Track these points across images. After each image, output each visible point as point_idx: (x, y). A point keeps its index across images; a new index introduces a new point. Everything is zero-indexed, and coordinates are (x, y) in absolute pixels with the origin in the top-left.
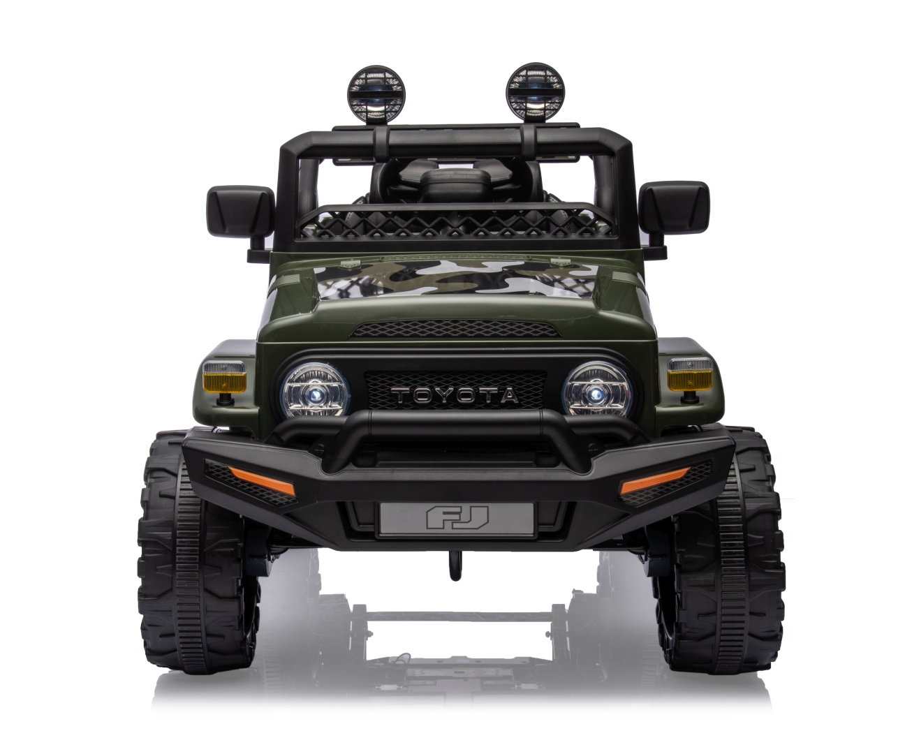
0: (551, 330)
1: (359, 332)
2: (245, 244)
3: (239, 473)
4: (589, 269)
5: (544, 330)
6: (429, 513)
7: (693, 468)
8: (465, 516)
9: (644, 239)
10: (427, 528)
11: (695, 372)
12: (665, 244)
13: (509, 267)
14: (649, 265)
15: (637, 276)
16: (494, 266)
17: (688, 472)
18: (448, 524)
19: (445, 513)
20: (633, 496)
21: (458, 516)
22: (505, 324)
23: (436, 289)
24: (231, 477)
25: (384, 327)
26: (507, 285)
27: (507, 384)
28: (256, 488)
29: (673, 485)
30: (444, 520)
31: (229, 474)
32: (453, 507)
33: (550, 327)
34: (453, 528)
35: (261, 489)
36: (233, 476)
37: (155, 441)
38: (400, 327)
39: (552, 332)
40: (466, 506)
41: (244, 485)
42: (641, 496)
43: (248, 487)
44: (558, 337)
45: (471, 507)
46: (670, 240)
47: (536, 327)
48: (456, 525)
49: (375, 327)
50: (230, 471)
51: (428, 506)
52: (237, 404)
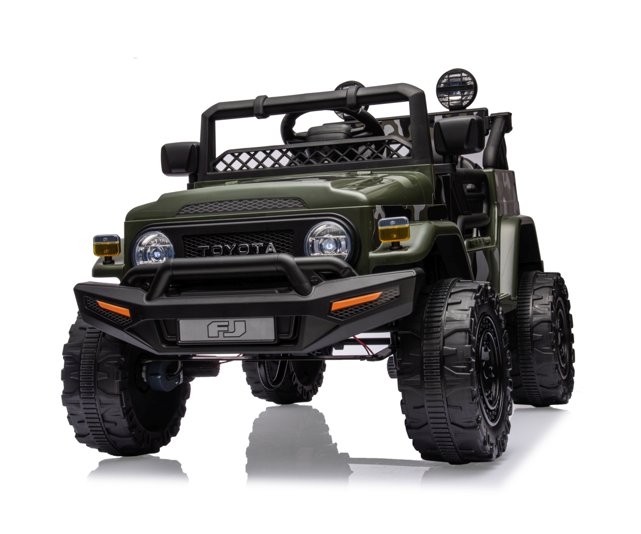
1: (183, 211)
3: (102, 304)
5: (295, 203)
6: (209, 326)
7: (385, 292)
8: (231, 328)
10: (209, 337)
11: (396, 227)
17: (381, 295)
18: (221, 334)
19: (219, 326)
20: (340, 312)
21: (227, 328)
22: (271, 201)
25: (197, 207)
27: (270, 241)
28: (110, 314)
29: (370, 305)
30: (218, 331)
32: (223, 322)
33: (300, 201)
34: (224, 337)
35: (113, 314)
36: (99, 306)
38: (207, 206)
39: (300, 204)
40: (231, 321)
41: (105, 312)
42: (346, 312)
43: (107, 313)
44: (304, 207)
45: (234, 321)
47: (290, 201)
48: (226, 335)
49: (192, 207)
50: (97, 304)
51: (208, 321)
52: (116, 263)
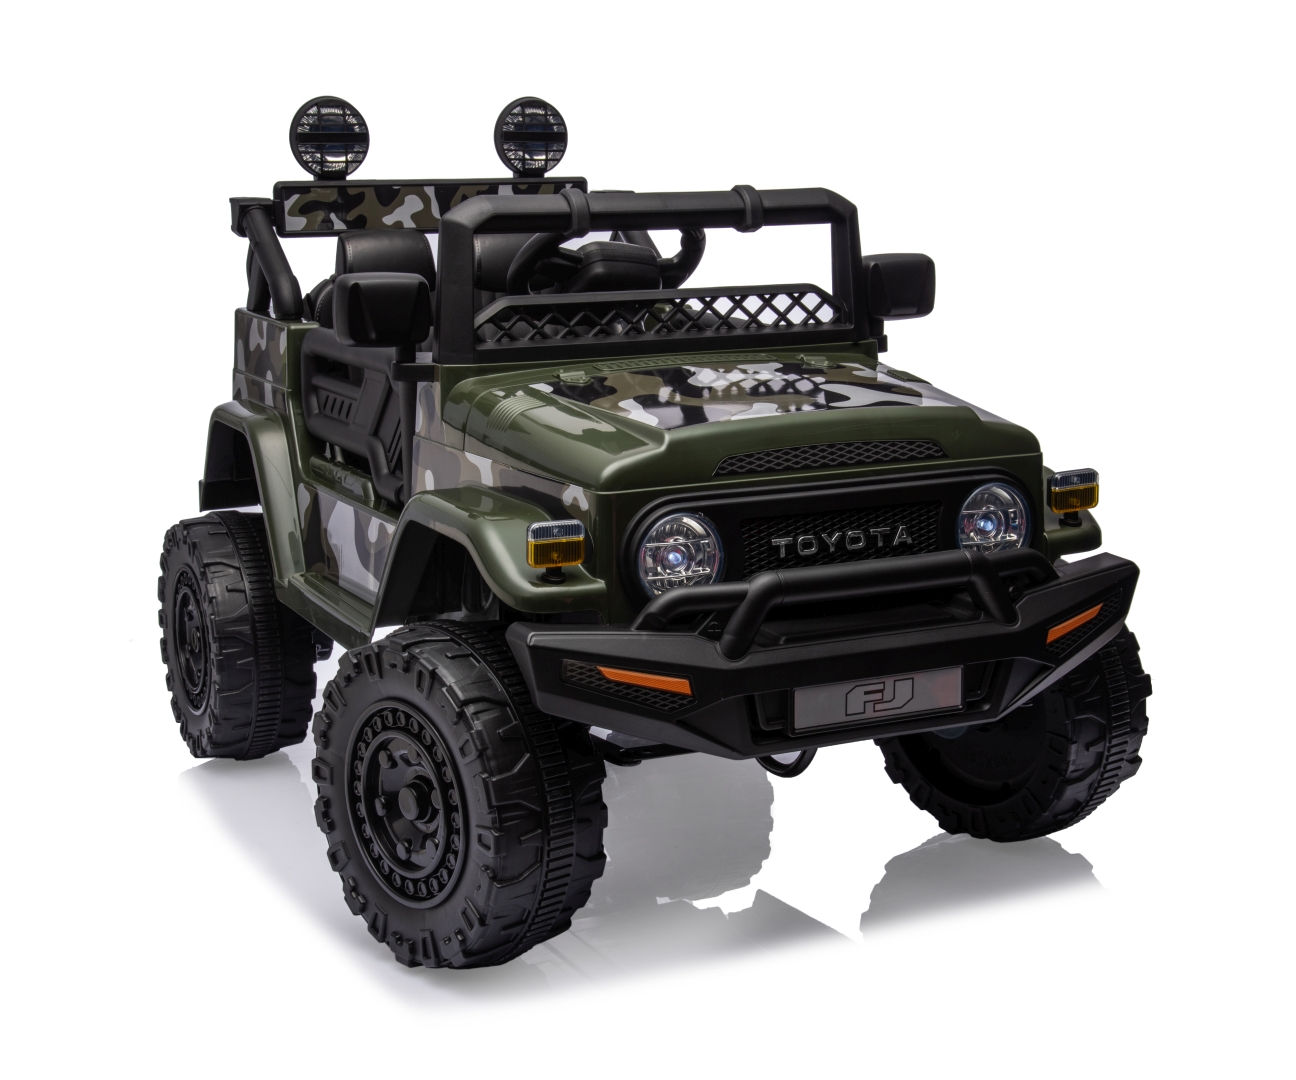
0: (936, 448)
1: (724, 469)
3: (610, 673)
5: (929, 449)
6: (848, 695)
7: (1105, 603)
8: (888, 695)
11: (1081, 488)
12: (885, 332)
17: (1102, 608)
18: (870, 706)
19: (866, 693)
20: (1056, 645)
21: (880, 694)
22: (886, 445)
24: (599, 679)
25: (752, 459)
27: (899, 522)
28: (637, 691)
29: (1089, 626)
30: (865, 702)
31: (598, 676)
32: (875, 684)
33: (935, 445)
34: (875, 711)
35: (644, 691)
36: (604, 678)
38: (770, 458)
39: (937, 451)
40: (889, 681)
41: (620, 688)
43: (626, 691)
44: (945, 456)
45: (895, 681)
47: (919, 446)
48: (878, 707)
49: (741, 460)
50: (600, 673)
51: (848, 686)
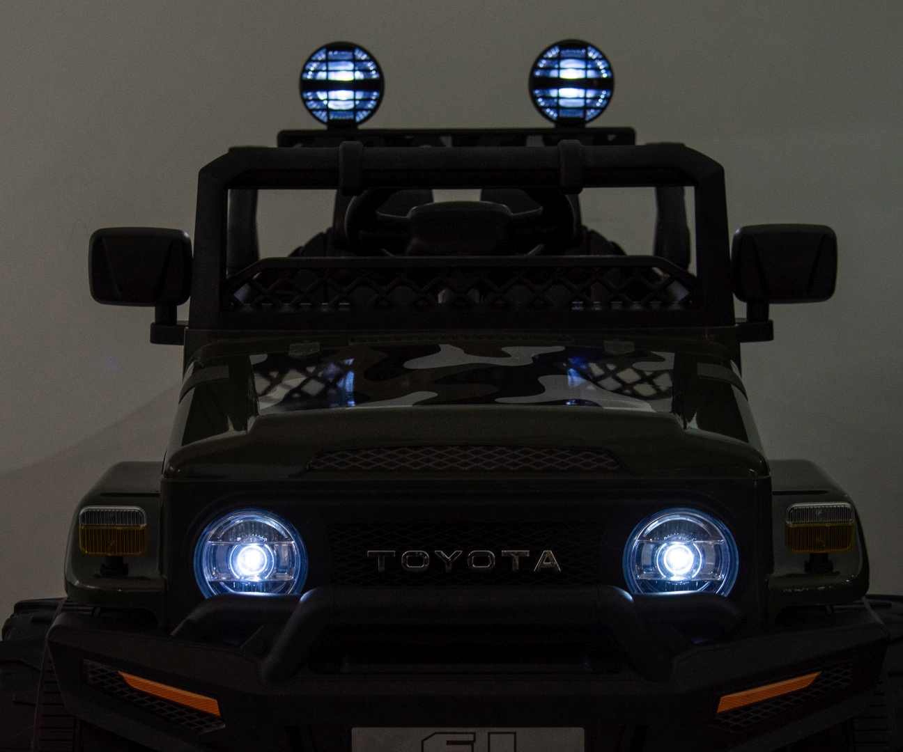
0: (610, 460)
1: (318, 464)
2: (147, 315)
3: (133, 680)
4: (662, 359)
5: (600, 460)
6: (425, 742)
7: (826, 672)
8: (480, 748)
9: (740, 310)
11: (827, 525)
12: (771, 317)
13: (542, 356)
14: (747, 349)
15: (731, 368)
16: (520, 356)
17: (818, 679)
19: (450, 743)
20: (734, 717)
22: (540, 453)
23: (435, 395)
24: (121, 686)
25: (357, 456)
26: (541, 389)
27: (545, 545)
28: (161, 704)
29: (796, 698)
31: (120, 683)
32: (462, 733)
33: (609, 456)
35: (169, 705)
36: (126, 685)
37: (12, 616)
38: (381, 457)
39: (611, 465)
40: (482, 733)
41: (143, 699)
42: (747, 715)
43: (149, 703)
44: (620, 471)
45: (489, 734)
46: (778, 312)
47: (587, 456)
49: (343, 456)
50: (122, 679)
51: (426, 731)
52: (133, 572)
